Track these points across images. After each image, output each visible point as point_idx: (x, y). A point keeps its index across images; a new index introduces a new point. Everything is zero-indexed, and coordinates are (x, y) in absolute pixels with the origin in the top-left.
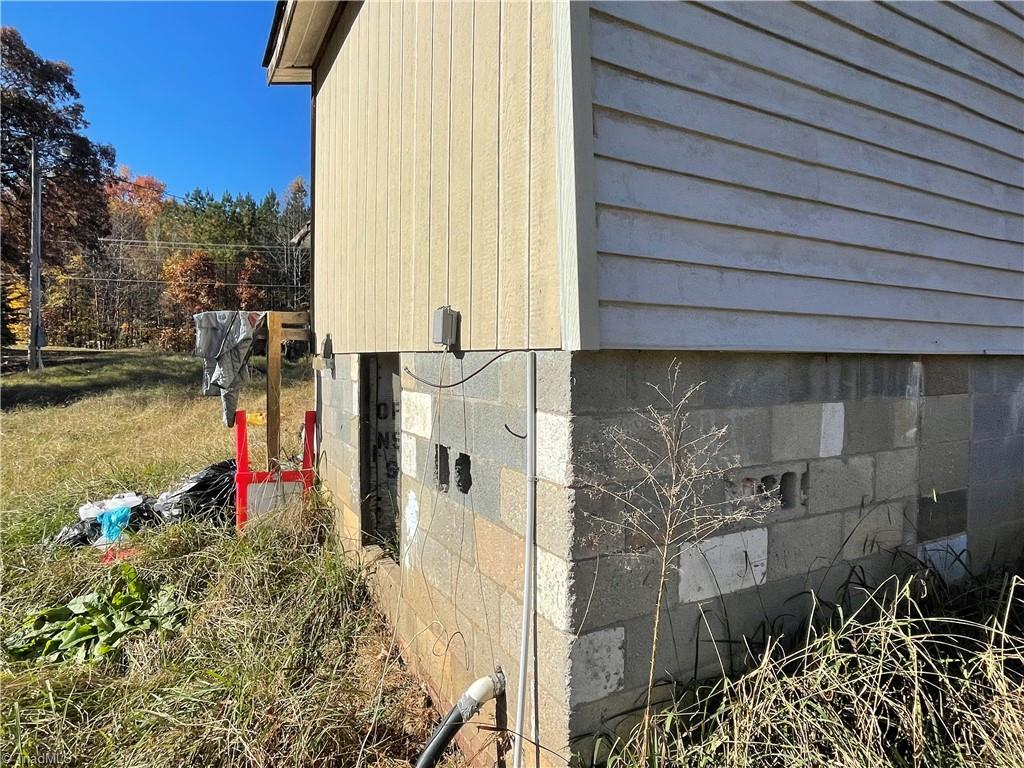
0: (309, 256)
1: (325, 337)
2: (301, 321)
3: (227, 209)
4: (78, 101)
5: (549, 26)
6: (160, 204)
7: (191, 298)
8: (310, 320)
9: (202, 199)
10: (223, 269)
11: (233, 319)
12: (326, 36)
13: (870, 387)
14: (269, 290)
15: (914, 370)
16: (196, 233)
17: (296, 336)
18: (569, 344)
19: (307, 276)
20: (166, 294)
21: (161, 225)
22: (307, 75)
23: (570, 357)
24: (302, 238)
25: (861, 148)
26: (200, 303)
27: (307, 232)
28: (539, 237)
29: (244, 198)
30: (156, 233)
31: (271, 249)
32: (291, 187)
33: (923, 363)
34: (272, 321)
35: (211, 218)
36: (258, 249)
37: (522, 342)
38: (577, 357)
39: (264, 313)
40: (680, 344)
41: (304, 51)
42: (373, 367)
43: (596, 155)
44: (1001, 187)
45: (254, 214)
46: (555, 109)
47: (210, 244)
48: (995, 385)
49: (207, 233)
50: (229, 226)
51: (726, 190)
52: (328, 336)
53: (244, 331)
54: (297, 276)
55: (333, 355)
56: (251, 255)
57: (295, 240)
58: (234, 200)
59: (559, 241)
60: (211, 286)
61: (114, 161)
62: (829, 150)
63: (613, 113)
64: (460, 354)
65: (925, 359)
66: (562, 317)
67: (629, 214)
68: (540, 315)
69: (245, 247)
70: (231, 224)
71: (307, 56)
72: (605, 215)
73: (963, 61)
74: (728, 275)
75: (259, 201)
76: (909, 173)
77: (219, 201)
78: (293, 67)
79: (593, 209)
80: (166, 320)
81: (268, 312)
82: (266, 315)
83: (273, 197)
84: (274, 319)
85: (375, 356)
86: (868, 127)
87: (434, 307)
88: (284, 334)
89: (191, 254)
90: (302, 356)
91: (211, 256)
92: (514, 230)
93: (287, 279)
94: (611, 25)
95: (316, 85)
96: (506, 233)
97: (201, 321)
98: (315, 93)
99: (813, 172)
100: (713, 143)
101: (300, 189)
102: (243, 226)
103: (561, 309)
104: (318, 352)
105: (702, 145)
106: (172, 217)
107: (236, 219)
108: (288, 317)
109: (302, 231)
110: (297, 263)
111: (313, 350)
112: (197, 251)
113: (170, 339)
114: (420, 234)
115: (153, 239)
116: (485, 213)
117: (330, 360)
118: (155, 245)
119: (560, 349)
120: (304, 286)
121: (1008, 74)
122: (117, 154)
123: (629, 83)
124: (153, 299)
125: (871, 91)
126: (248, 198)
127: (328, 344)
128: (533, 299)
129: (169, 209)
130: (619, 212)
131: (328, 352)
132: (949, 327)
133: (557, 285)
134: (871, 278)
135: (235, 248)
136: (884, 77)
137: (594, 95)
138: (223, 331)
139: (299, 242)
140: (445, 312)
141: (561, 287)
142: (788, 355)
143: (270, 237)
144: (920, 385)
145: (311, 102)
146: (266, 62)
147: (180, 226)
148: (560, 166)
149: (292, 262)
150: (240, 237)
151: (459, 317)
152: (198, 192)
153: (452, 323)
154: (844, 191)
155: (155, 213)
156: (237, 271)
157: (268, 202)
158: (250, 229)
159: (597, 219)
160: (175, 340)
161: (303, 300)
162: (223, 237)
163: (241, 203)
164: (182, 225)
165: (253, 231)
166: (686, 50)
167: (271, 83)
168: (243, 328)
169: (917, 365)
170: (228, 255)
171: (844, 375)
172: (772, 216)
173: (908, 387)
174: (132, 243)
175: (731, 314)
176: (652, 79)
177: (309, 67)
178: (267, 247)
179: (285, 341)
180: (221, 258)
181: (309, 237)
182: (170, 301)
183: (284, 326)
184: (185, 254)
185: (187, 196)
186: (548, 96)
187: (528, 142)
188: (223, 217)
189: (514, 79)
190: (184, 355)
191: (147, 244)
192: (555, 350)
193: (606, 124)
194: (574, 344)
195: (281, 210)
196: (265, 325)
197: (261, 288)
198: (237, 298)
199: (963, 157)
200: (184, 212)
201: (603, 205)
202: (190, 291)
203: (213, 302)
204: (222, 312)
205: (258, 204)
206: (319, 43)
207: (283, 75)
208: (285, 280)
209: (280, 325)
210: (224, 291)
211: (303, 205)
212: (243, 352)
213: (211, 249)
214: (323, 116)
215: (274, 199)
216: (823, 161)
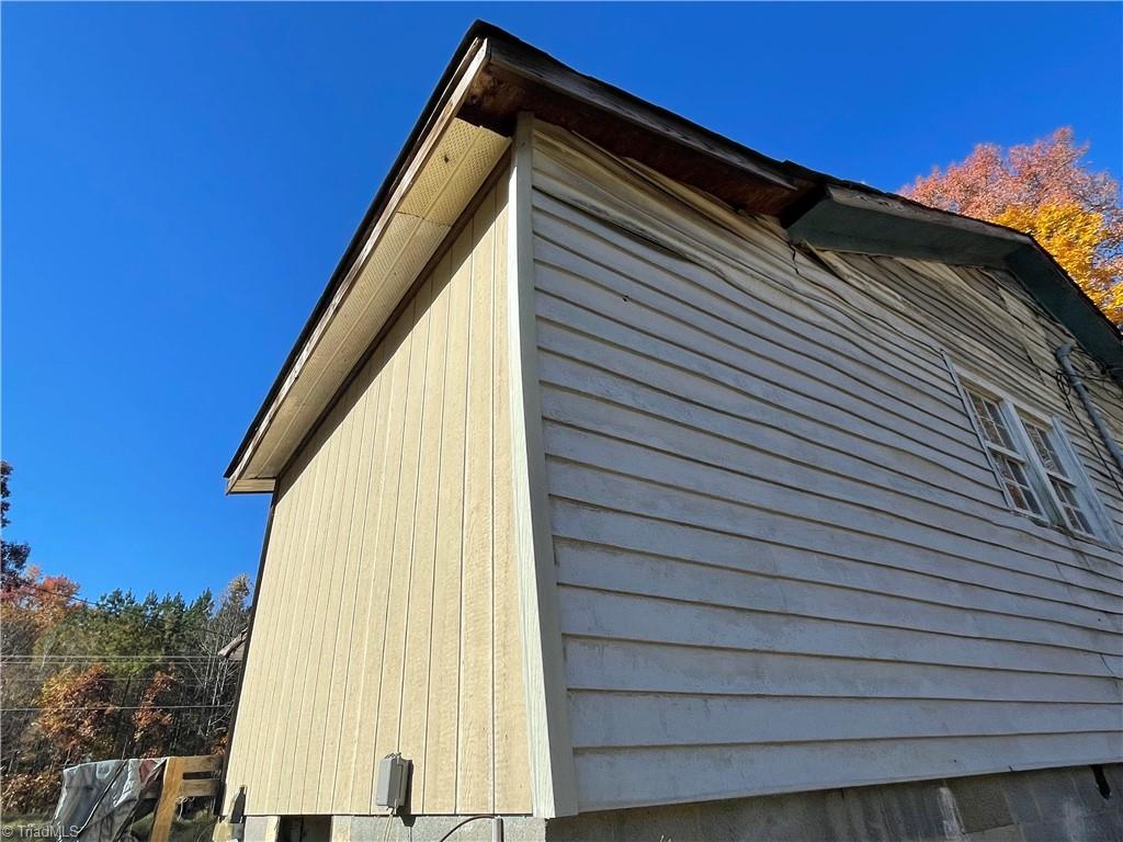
0: (239, 669)
1: (238, 792)
2: (211, 767)
3: (148, 613)
4: (6, 500)
5: (508, 465)
6: (65, 608)
7: (68, 729)
8: (223, 764)
9: (120, 601)
10: (124, 687)
11: (119, 773)
12: (296, 451)
13: (901, 827)
14: (178, 713)
15: (944, 799)
16: (100, 643)
17: (199, 789)
18: (542, 811)
19: (232, 691)
20: (36, 725)
21: (58, 634)
22: (271, 485)
23: (543, 826)
24: (233, 650)
25: (816, 560)
26: (79, 737)
27: (241, 642)
28: (505, 670)
29: (172, 599)
30: (47, 646)
31: (191, 660)
32: (233, 584)
33: (950, 787)
34: (172, 771)
35: (126, 623)
36: (176, 660)
37: (486, 803)
38: (552, 825)
39: (163, 760)
40: (673, 795)
41: (271, 464)
42: (295, 836)
43: (558, 584)
44: (956, 585)
45: (180, 618)
46: (517, 542)
47: (115, 656)
48: (1039, 808)
49: (115, 643)
50: (147, 633)
51: (695, 610)
52: (242, 789)
53: (129, 788)
54: (218, 692)
55: (245, 817)
56: (164, 669)
57: (224, 652)
58: (160, 601)
59: (524, 678)
60: (101, 712)
61: (23, 561)
62: (787, 563)
63: (573, 542)
64: (409, 820)
65: (952, 783)
66: (532, 773)
67: (599, 642)
68: (507, 767)
69: (159, 658)
70: (148, 630)
71: (273, 469)
72: (573, 646)
73: (882, 478)
74: (712, 702)
75: (190, 602)
76: (868, 579)
77: (141, 602)
78: (256, 478)
79: (558, 640)
80: (23, 764)
81: (168, 758)
82: (164, 765)
83: (208, 598)
84: (174, 766)
85: (301, 819)
86: (820, 540)
87: (381, 755)
88: (183, 789)
89: (86, 671)
90: (203, 808)
91: (111, 672)
92: (477, 661)
93: (204, 696)
94: (565, 466)
95: (277, 496)
96: (468, 665)
97: (72, 778)
98: (275, 502)
99: (776, 584)
100: (673, 563)
101: (242, 588)
102: (164, 632)
103: (531, 763)
104: (224, 814)
105: (663, 566)
106: (75, 624)
107: (157, 624)
108: (195, 763)
109: (235, 641)
110: (222, 675)
111: (218, 809)
112: (94, 665)
113: (19, 793)
114: (372, 660)
115: (41, 653)
116: (446, 640)
117: (238, 826)
118: (40, 659)
119: (531, 815)
120: (225, 705)
121: (921, 485)
122: (31, 553)
123: (586, 513)
124: (13, 733)
125: (811, 507)
126: (177, 599)
127: (240, 802)
128: (498, 747)
129: (74, 615)
130: (586, 641)
131: (239, 816)
132: (963, 742)
133: (525, 730)
134: (862, 691)
135: (146, 660)
136: (817, 495)
137: (553, 528)
138: (99, 790)
139: (228, 655)
140: (394, 761)
141: (528, 733)
142: (798, 794)
143: (195, 645)
144: (957, 818)
145: (270, 510)
146: (228, 474)
147: (82, 635)
148: (523, 597)
149: (215, 674)
150: (156, 646)
151: (410, 766)
152: (118, 593)
153: (402, 774)
154: (812, 602)
155: (55, 620)
156: (141, 691)
157: (200, 603)
158: (170, 636)
159: (564, 649)
160: (25, 794)
161: (220, 724)
162: (134, 647)
163: (167, 605)
164: (85, 633)
165: (174, 638)
166: (636, 482)
167: (230, 492)
168: (129, 784)
169: (945, 791)
170: (135, 669)
171: (869, 816)
172: (745, 633)
173: (945, 822)
174: (10, 660)
175: (724, 749)
176: (607, 509)
177: (273, 478)
178: (186, 658)
179: (182, 799)
180: (124, 674)
181: (242, 648)
182: (37, 735)
183: (186, 776)
184: (77, 671)
185: (103, 599)
186: (510, 528)
187: (490, 569)
188: (142, 623)
189: (477, 508)
190: (31, 819)
191: (31, 660)
192: (526, 815)
193: (566, 553)
194: (547, 809)
195: (215, 612)
196: (160, 777)
197: (167, 711)
198: (133, 726)
199: (913, 560)
200: (93, 617)
201: (569, 635)
202: (68, 720)
203: (98, 734)
204: (105, 763)
205: (188, 605)
206: (287, 459)
207: (244, 485)
208: (201, 698)
209: (181, 775)
210: (116, 718)
211: (242, 605)
212: (119, 820)
213: (116, 662)
214: (276, 544)
215: (209, 600)
216: (783, 573)
